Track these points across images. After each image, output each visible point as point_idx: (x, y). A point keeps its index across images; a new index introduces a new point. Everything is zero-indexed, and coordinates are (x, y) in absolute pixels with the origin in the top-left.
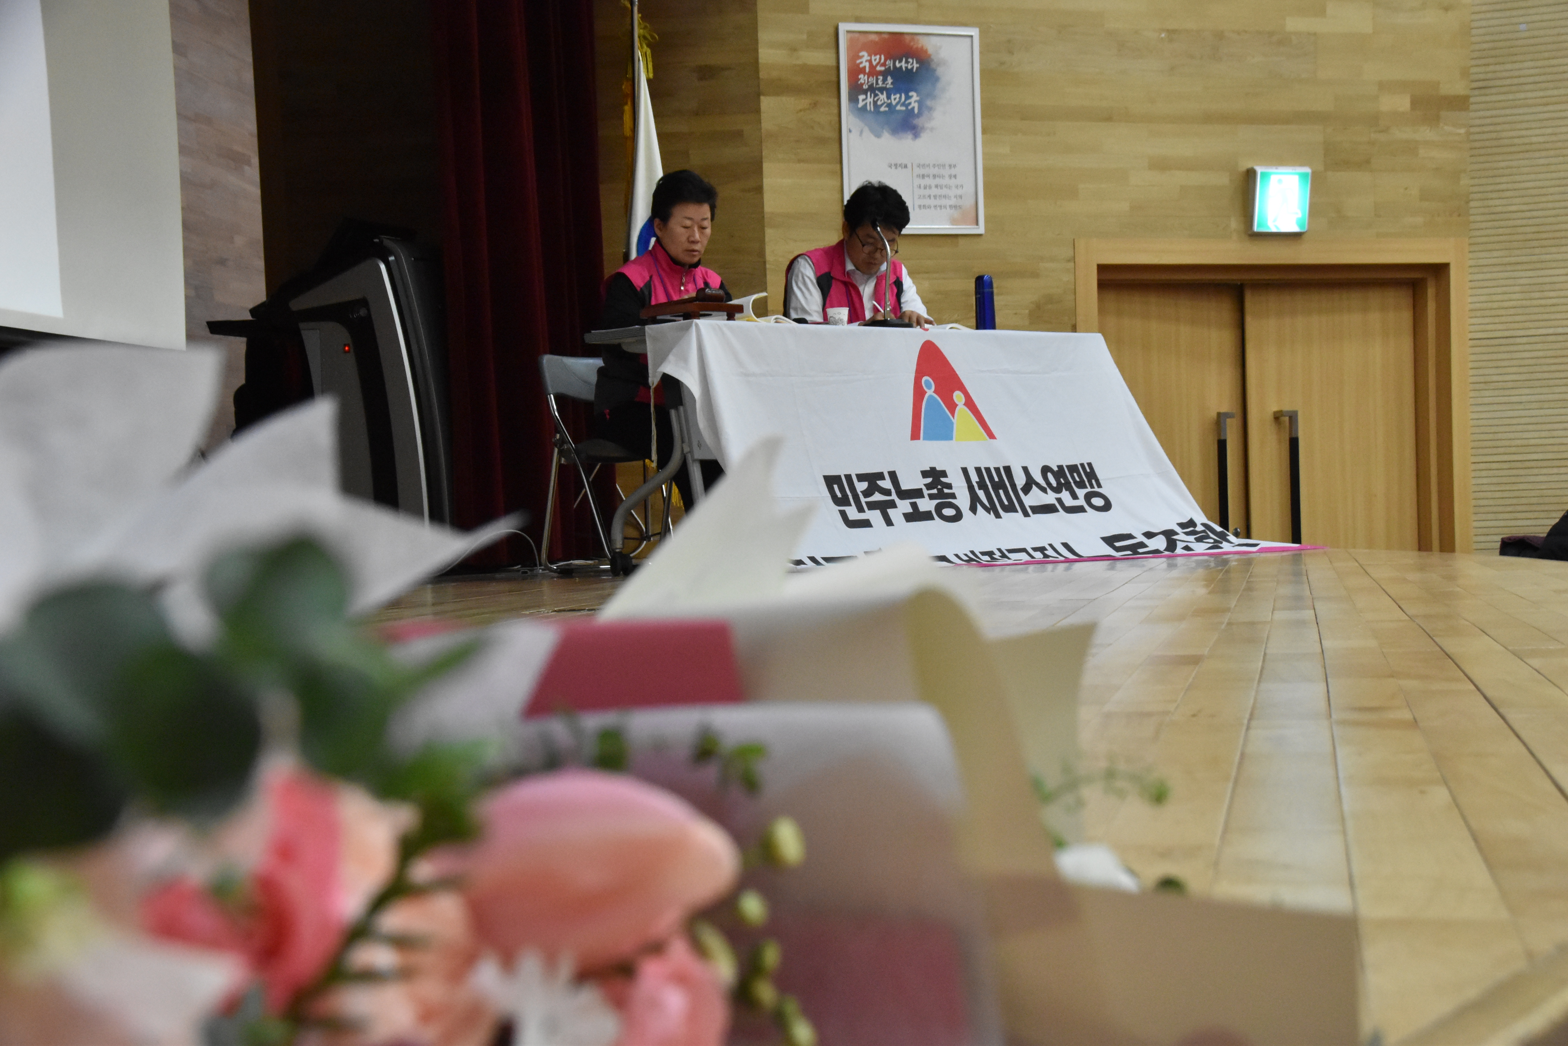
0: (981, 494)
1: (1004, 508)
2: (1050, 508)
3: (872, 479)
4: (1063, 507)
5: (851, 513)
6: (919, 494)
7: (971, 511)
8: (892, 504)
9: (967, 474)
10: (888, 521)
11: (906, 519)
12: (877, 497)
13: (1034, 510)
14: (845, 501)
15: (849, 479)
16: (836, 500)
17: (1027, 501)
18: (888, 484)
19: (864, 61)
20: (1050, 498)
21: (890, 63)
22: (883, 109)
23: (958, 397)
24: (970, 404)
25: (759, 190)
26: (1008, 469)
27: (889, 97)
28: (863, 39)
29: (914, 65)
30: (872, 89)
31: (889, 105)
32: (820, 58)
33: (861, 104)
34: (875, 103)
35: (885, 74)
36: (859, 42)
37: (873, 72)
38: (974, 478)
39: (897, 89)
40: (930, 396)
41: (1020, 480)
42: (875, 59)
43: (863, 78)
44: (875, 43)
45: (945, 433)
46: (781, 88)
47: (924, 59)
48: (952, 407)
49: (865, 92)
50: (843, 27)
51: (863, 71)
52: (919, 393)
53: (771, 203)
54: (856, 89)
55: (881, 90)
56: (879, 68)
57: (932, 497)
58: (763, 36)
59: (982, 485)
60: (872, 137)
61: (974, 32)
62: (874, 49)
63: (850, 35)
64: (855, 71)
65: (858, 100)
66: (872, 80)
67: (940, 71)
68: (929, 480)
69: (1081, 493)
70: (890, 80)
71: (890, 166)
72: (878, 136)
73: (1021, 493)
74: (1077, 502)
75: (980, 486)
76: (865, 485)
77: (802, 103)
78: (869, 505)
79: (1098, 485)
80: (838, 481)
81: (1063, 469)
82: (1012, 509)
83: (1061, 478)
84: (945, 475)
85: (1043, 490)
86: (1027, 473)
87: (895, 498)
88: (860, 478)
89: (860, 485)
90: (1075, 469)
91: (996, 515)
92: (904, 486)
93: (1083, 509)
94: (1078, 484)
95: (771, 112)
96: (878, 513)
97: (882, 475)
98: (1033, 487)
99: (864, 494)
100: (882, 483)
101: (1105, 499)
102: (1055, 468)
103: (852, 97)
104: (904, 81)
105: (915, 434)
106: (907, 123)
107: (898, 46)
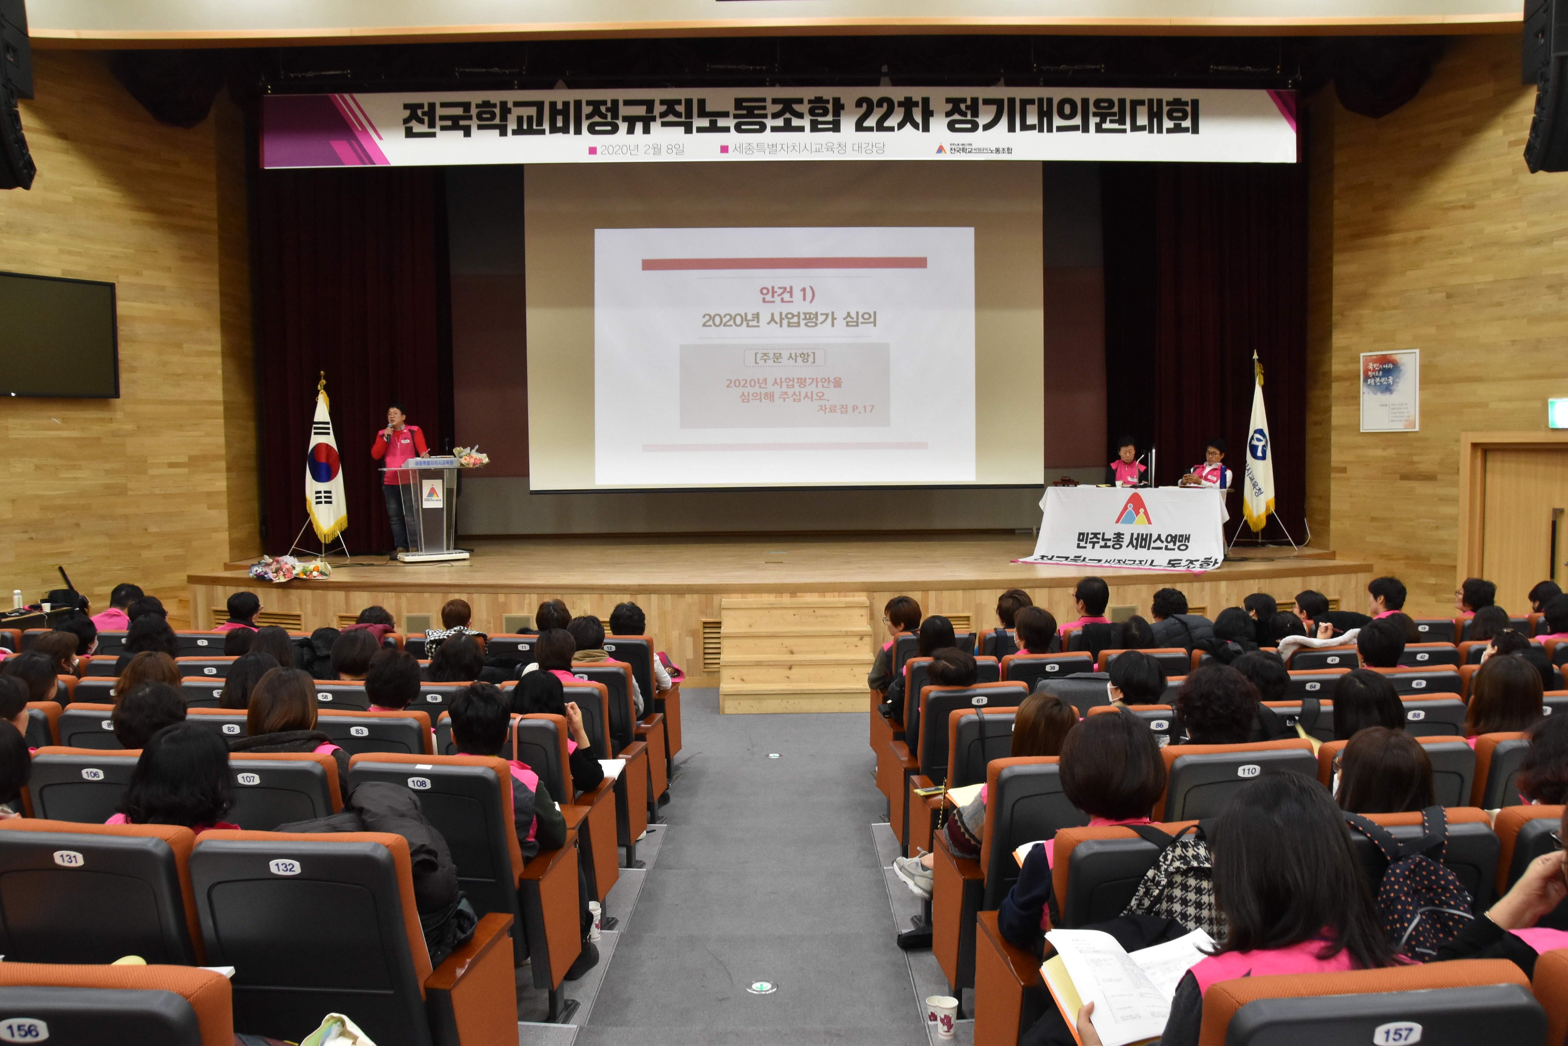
0: (1135, 542)
1: (1141, 547)
2: (1161, 548)
3: (1095, 535)
4: (1167, 548)
5: (1082, 544)
6: (1109, 540)
7: (1127, 546)
8: (1098, 542)
9: (1132, 535)
10: (1093, 547)
11: (1101, 547)
12: (1095, 540)
13: (1153, 548)
14: (1082, 540)
15: (1088, 534)
16: (1079, 540)
17: (1153, 545)
18: (1100, 536)
19: (1371, 366)
21: (1381, 366)
22: (1378, 384)
23: (1142, 511)
24: (1146, 513)
25: (1330, 417)
26: (1151, 535)
27: (1380, 379)
28: (1370, 358)
29: (1391, 366)
30: (1374, 377)
31: (1380, 382)
32: (1352, 367)
33: (1369, 383)
34: (1375, 382)
35: (1378, 371)
36: (1368, 360)
37: (1374, 370)
39: (1383, 376)
40: (1130, 510)
41: (1154, 537)
42: (1375, 365)
43: (1370, 373)
44: (1375, 359)
45: (1130, 521)
46: (1340, 379)
47: (1395, 364)
48: (1137, 513)
49: (1371, 378)
50: (1362, 355)
51: (1370, 370)
52: (1126, 508)
53: (1334, 421)
54: (1367, 378)
55: (1377, 377)
56: (1377, 369)
57: (1113, 541)
58: (1333, 361)
59: (1137, 539)
60: (1373, 395)
61: (1417, 351)
62: (1375, 361)
63: (1365, 358)
64: (1366, 371)
65: (1367, 382)
66: (1374, 373)
67: (1402, 368)
68: (1115, 536)
69: (1178, 544)
70: (1381, 373)
71: (1380, 405)
72: (1375, 394)
73: (1152, 542)
74: (1174, 547)
75: (1136, 539)
76: (1093, 536)
77: (1347, 384)
78: (1090, 542)
79: (1188, 542)
80: (1083, 534)
81: (1176, 535)
82: (1145, 547)
83: (1174, 539)
84: (1123, 534)
85: (1162, 542)
86: (1159, 535)
87: (1101, 540)
88: (1092, 534)
89: (1090, 536)
90: (1182, 536)
91: (1136, 548)
92: (1106, 537)
93: (1174, 549)
94: (1179, 541)
95: (1337, 389)
96: (1092, 545)
97: (1099, 534)
98: (1158, 541)
99: (1091, 539)
100: (1098, 536)
101: (1187, 547)
102: (1174, 535)
103: (1365, 380)
104: (1387, 372)
105: (1117, 522)
106: (1388, 389)
107: (1384, 359)
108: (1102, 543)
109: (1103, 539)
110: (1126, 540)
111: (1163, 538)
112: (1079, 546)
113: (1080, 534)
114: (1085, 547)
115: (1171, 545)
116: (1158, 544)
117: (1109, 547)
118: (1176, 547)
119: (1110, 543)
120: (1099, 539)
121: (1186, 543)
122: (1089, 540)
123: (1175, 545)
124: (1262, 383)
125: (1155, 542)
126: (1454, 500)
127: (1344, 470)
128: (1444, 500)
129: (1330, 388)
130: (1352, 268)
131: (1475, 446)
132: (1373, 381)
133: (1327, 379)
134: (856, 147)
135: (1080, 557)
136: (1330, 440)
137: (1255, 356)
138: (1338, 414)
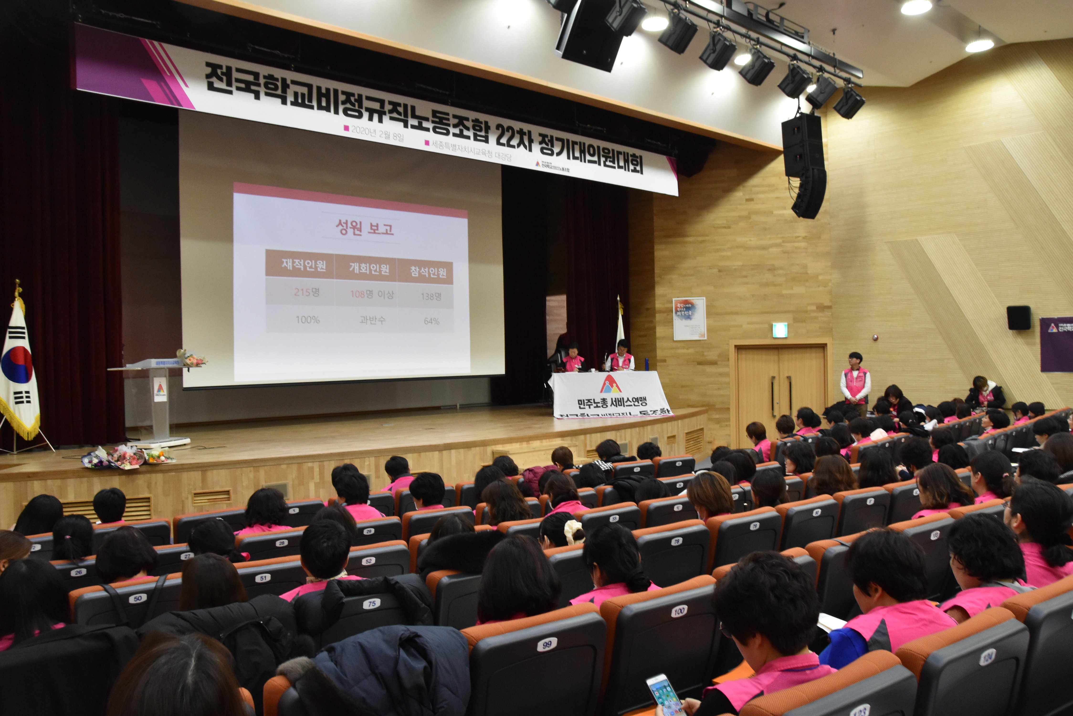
0: (614, 403)
1: (619, 405)
2: (632, 405)
3: (589, 401)
4: (634, 405)
5: (582, 406)
6: (599, 403)
7: (611, 406)
8: (592, 405)
9: (612, 399)
10: (590, 408)
11: (595, 407)
12: (589, 403)
13: (627, 406)
14: (581, 404)
15: (584, 400)
16: (579, 404)
17: (625, 404)
18: (592, 401)
20: (632, 403)
21: (685, 306)
23: (614, 385)
24: (617, 386)
25: (655, 332)
26: (623, 398)
29: (690, 305)
30: (681, 311)
31: (685, 314)
32: (668, 305)
34: (681, 314)
35: (683, 308)
36: (677, 302)
37: (681, 307)
38: (614, 400)
39: (686, 311)
40: (608, 385)
41: (625, 400)
42: (681, 305)
43: (678, 309)
45: (609, 391)
46: (660, 312)
47: (692, 304)
48: (612, 386)
49: (679, 312)
50: (674, 299)
52: (604, 384)
53: (658, 335)
54: (677, 311)
57: (601, 403)
58: (656, 302)
60: (681, 321)
61: (704, 298)
62: (681, 303)
64: (676, 308)
65: (677, 313)
67: (696, 307)
68: (602, 400)
69: (640, 402)
71: (685, 326)
72: (682, 320)
73: (625, 403)
74: (638, 404)
75: (615, 401)
76: (587, 401)
77: (665, 315)
78: (587, 405)
79: (646, 401)
80: (581, 401)
81: (638, 398)
82: (621, 405)
83: (637, 400)
84: (606, 399)
85: (631, 402)
86: (628, 399)
87: (593, 404)
88: (586, 400)
89: (586, 401)
90: (641, 398)
91: (617, 406)
92: (596, 401)
93: (639, 406)
94: (640, 401)
95: (658, 317)
96: (588, 406)
97: (591, 400)
98: (628, 402)
99: (586, 403)
100: (591, 401)
101: (646, 404)
102: (636, 398)
103: (676, 313)
104: (688, 309)
105: (601, 392)
106: (689, 317)
107: (686, 302)
108: (595, 405)
109: (595, 403)
110: (609, 403)
111: (631, 400)
112: (580, 408)
113: (579, 401)
114: (585, 408)
115: (636, 403)
116: (629, 403)
117: (600, 407)
118: (640, 404)
119: (599, 405)
120: (592, 403)
121: (645, 402)
122: (585, 404)
123: (638, 403)
124: (622, 314)
125: (626, 402)
126: (727, 375)
127: (665, 361)
128: (721, 375)
129: (655, 316)
130: (666, 253)
131: (735, 346)
132: (680, 313)
133: (652, 312)
134: (497, 155)
135: (584, 414)
136: (656, 345)
137: (618, 298)
138: (660, 331)
